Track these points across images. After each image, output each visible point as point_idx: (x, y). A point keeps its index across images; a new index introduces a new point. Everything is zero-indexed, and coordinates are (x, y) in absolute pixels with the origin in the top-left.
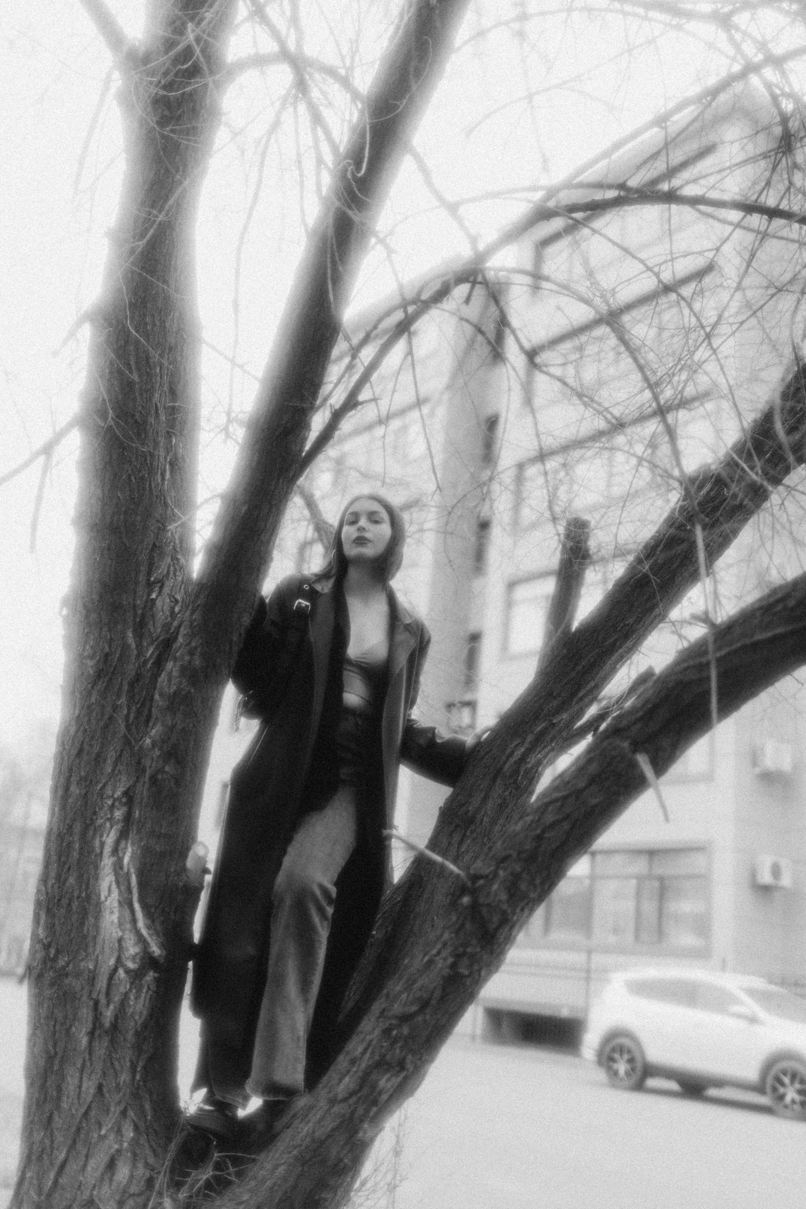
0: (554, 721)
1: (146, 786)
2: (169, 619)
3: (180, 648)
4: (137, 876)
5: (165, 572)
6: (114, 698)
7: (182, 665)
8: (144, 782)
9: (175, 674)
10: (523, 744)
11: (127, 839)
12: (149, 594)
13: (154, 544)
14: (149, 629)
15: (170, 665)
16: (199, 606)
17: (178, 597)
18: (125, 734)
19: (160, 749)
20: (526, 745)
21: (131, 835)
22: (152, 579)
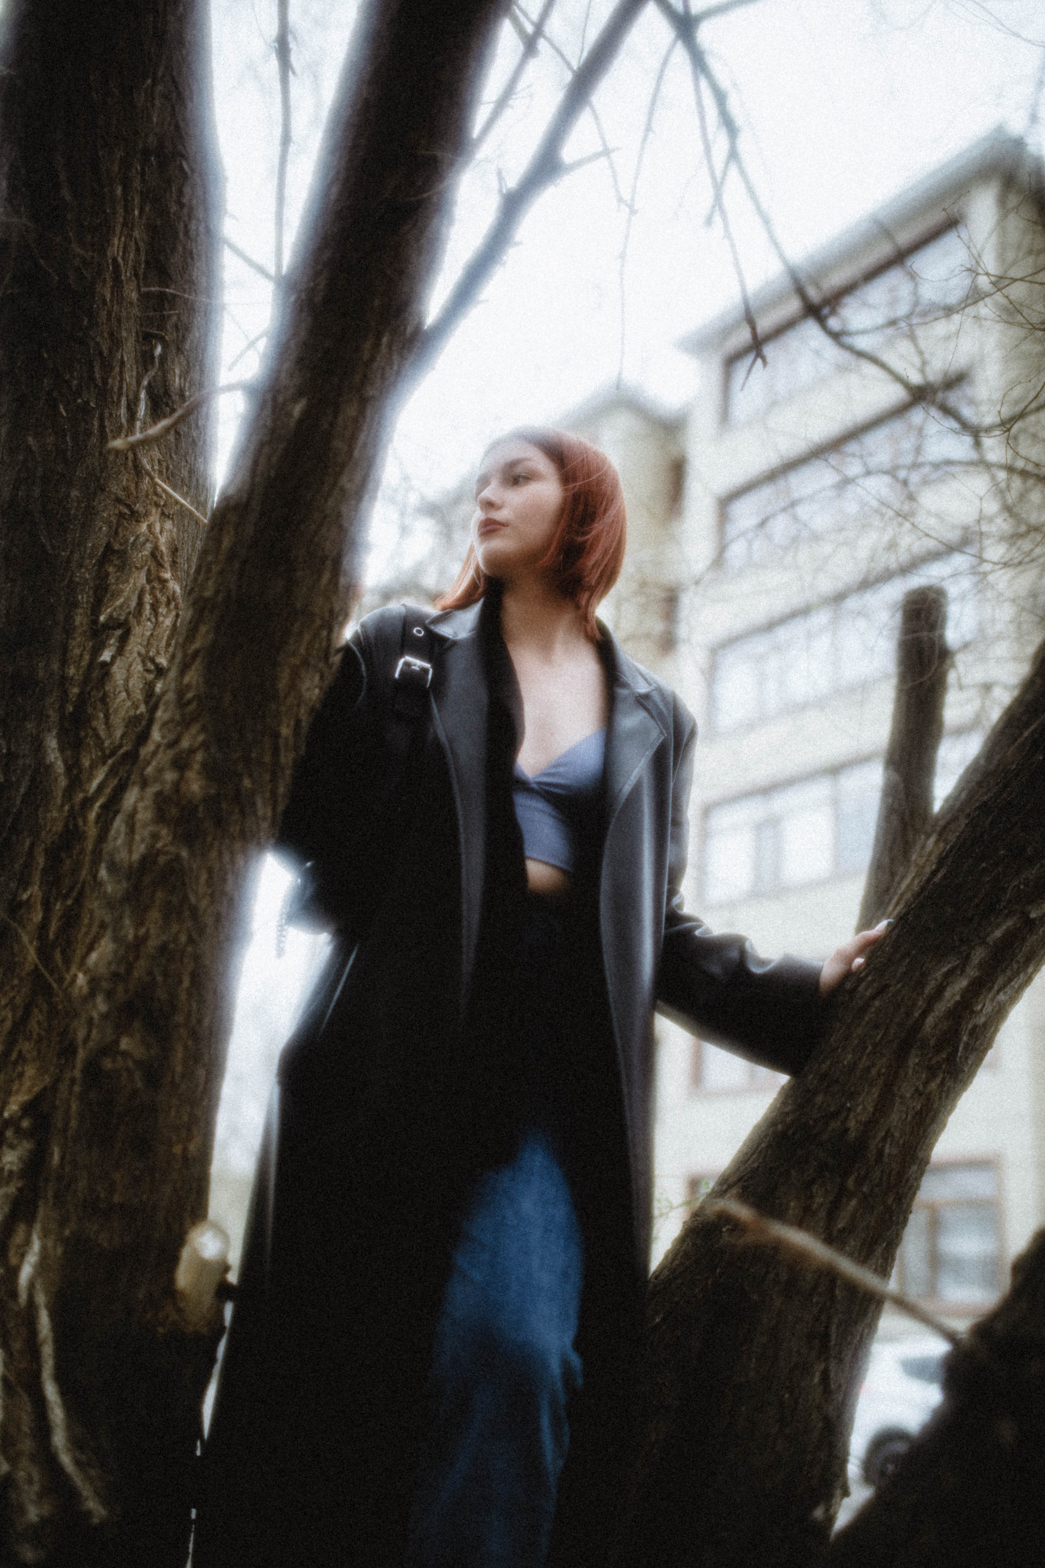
0: (1033, 915)
1: (77, 1089)
2: (142, 708)
3: (154, 753)
4: (52, 1315)
5: (133, 604)
6: (13, 885)
7: (159, 794)
8: (73, 1081)
9: (144, 815)
10: (963, 971)
11: (30, 1221)
12: (97, 651)
13: (108, 547)
14: (95, 729)
15: (131, 797)
16: (196, 653)
17: (163, 661)
18: (36, 965)
19: (109, 995)
20: (972, 972)
21: (41, 1212)
22: (102, 618)
